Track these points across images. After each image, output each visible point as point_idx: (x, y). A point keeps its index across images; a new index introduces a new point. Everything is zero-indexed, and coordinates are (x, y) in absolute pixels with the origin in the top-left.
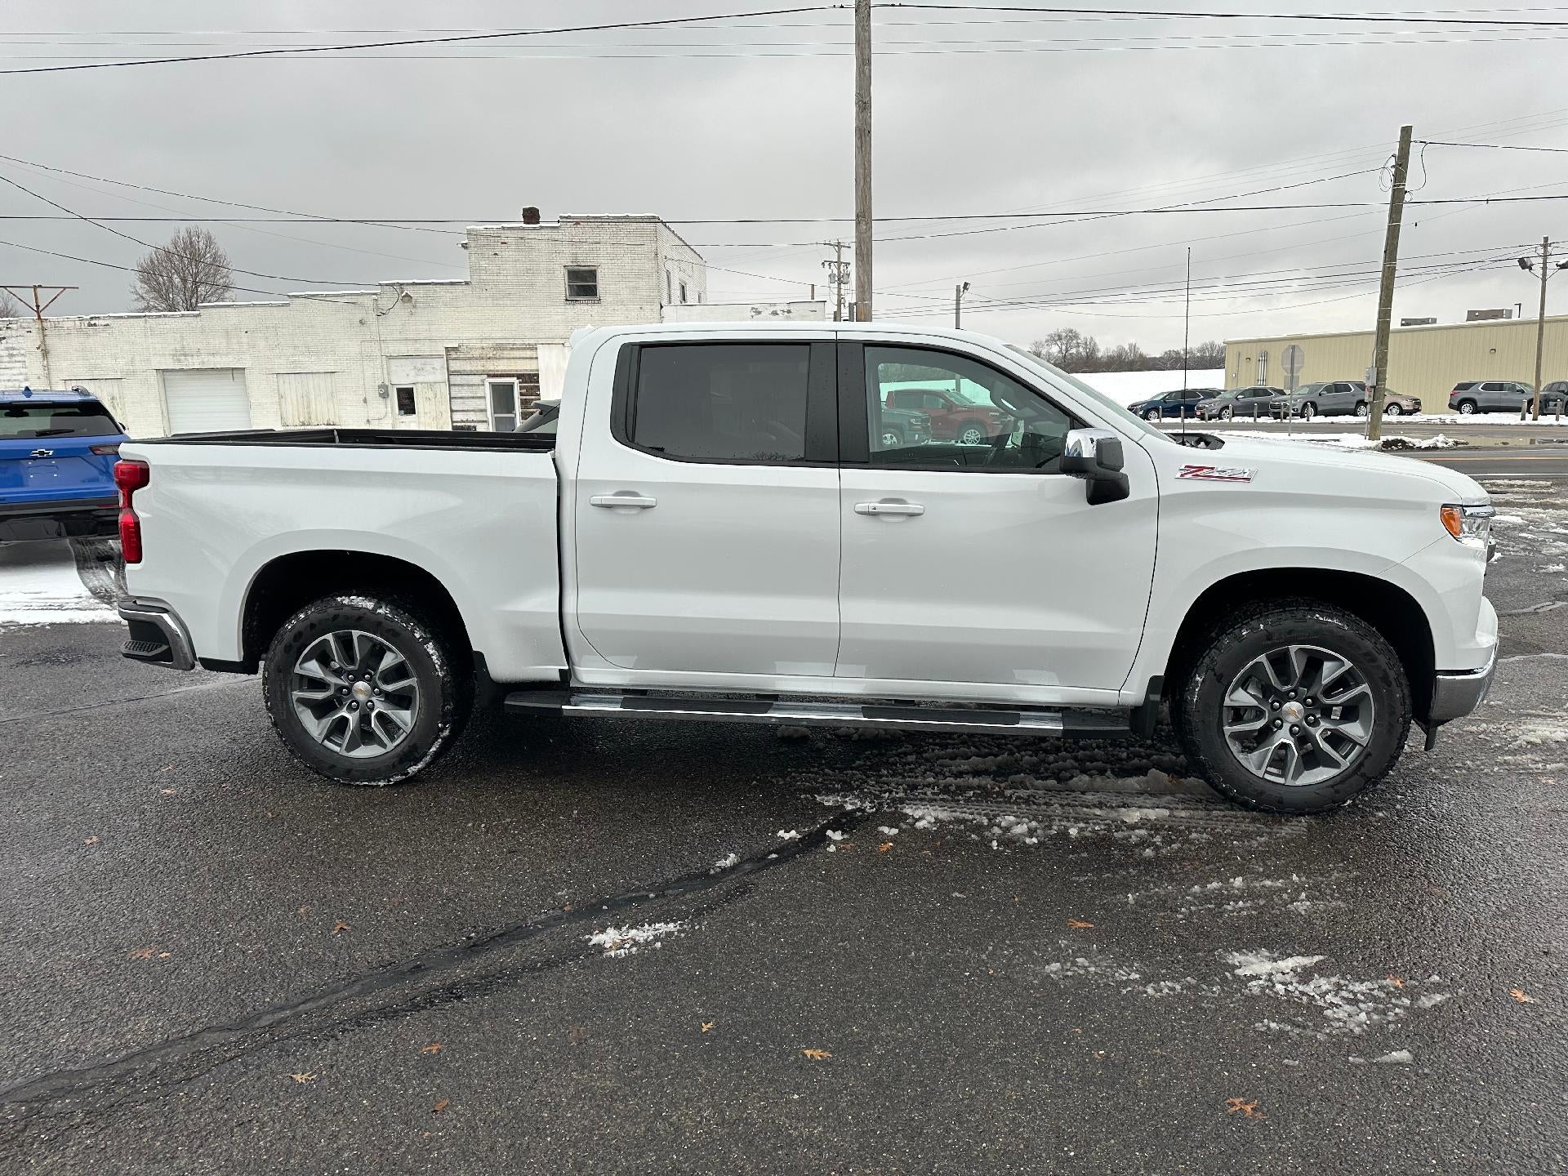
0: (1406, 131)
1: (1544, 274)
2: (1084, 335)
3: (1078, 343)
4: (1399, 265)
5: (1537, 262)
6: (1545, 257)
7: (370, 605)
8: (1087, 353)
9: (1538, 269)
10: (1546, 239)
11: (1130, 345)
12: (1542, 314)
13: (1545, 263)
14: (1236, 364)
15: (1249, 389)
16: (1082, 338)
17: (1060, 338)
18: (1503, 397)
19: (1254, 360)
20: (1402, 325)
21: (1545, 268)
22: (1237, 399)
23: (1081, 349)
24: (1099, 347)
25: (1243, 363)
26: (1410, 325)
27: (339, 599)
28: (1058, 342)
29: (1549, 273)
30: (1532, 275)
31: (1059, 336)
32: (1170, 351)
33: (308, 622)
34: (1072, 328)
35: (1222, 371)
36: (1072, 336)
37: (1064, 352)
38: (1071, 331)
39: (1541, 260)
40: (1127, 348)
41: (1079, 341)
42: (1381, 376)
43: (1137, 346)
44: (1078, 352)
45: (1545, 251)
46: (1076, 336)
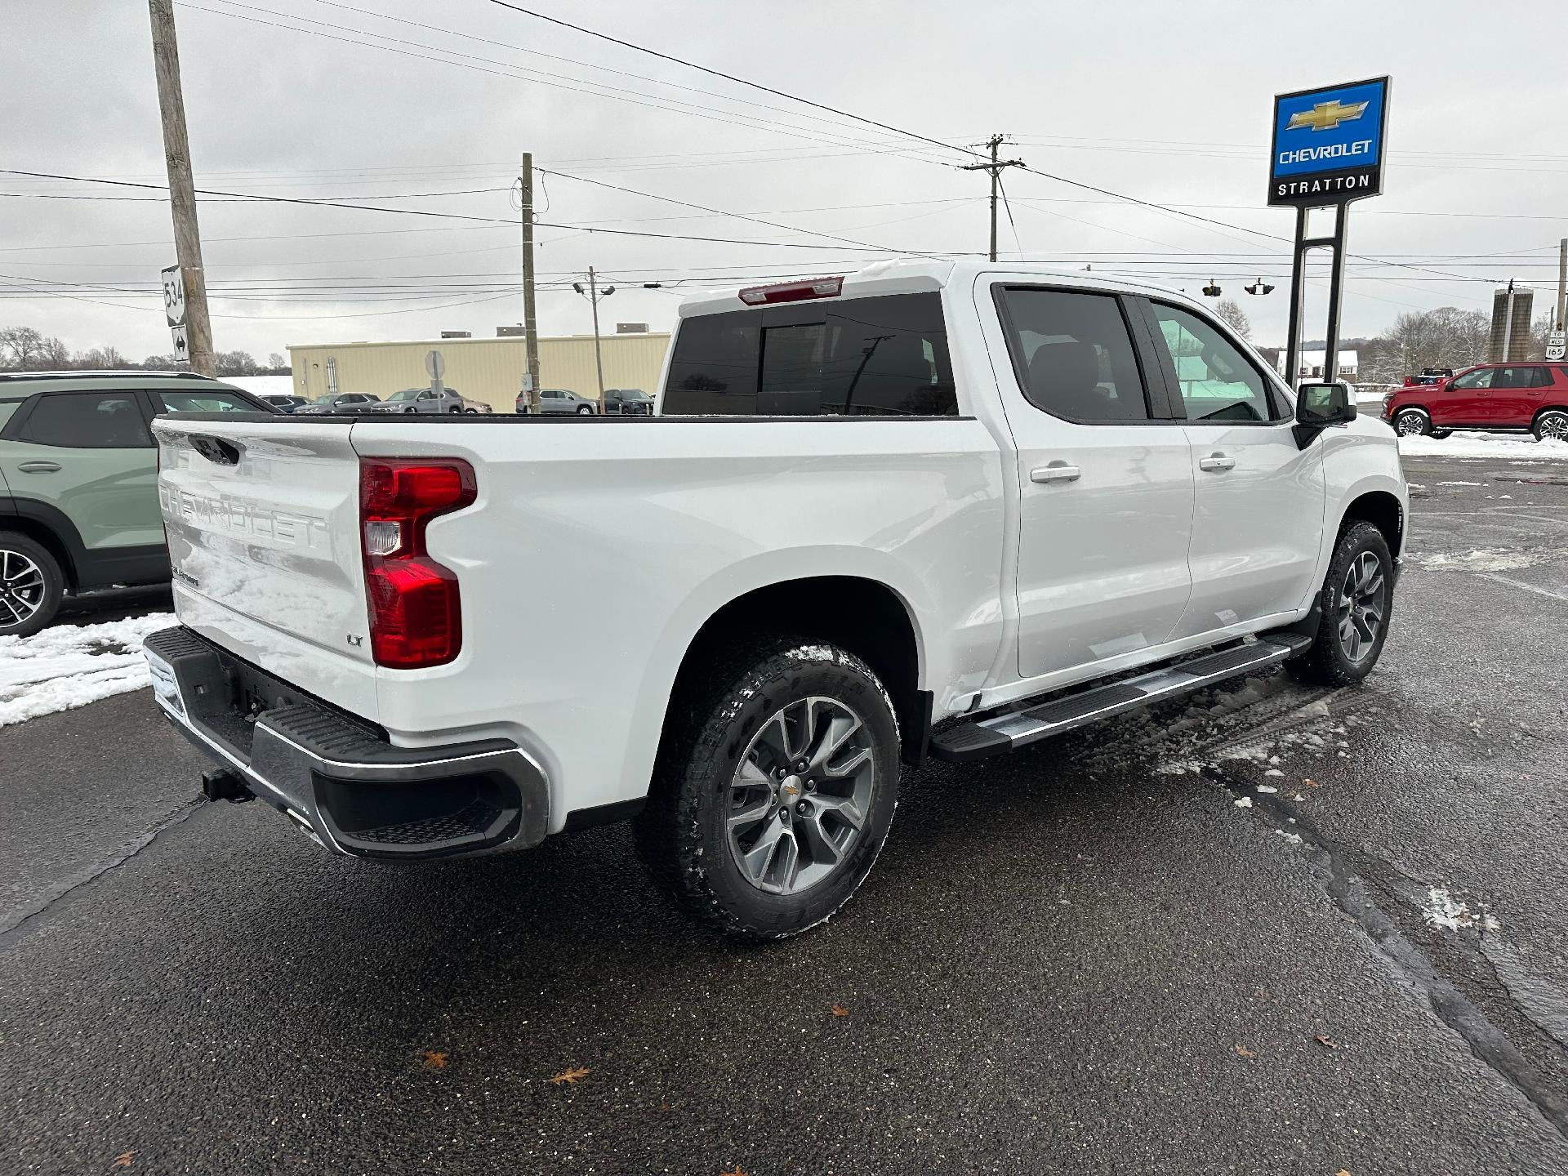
0: (527, 158)
1: (594, 299)
2: (45, 335)
3: (39, 345)
4: (537, 279)
5: (587, 287)
6: (593, 283)
7: (826, 654)
8: (53, 357)
9: (588, 293)
10: (591, 268)
11: (107, 350)
12: (597, 333)
13: (593, 289)
14: (303, 370)
15: (346, 395)
16: (43, 338)
17: (14, 338)
18: (559, 403)
19: (321, 366)
20: (443, 337)
21: (593, 294)
22: (335, 405)
23: (44, 352)
24: (67, 350)
25: (312, 370)
26: (449, 337)
27: (790, 654)
28: (12, 342)
29: (597, 297)
30: (585, 299)
31: (11, 335)
32: (153, 357)
33: (760, 699)
34: (28, 327)
35: (290, 378)
36: (29, 336)
37: (23, 355)
38: (27, 330)
39: (589, 286)
40: (103, 352)
41: (40, 342)
42: (535, 381)
43: (115, 351)
44: (41, 355)
45: (592, 278)
46: (35, 336)
